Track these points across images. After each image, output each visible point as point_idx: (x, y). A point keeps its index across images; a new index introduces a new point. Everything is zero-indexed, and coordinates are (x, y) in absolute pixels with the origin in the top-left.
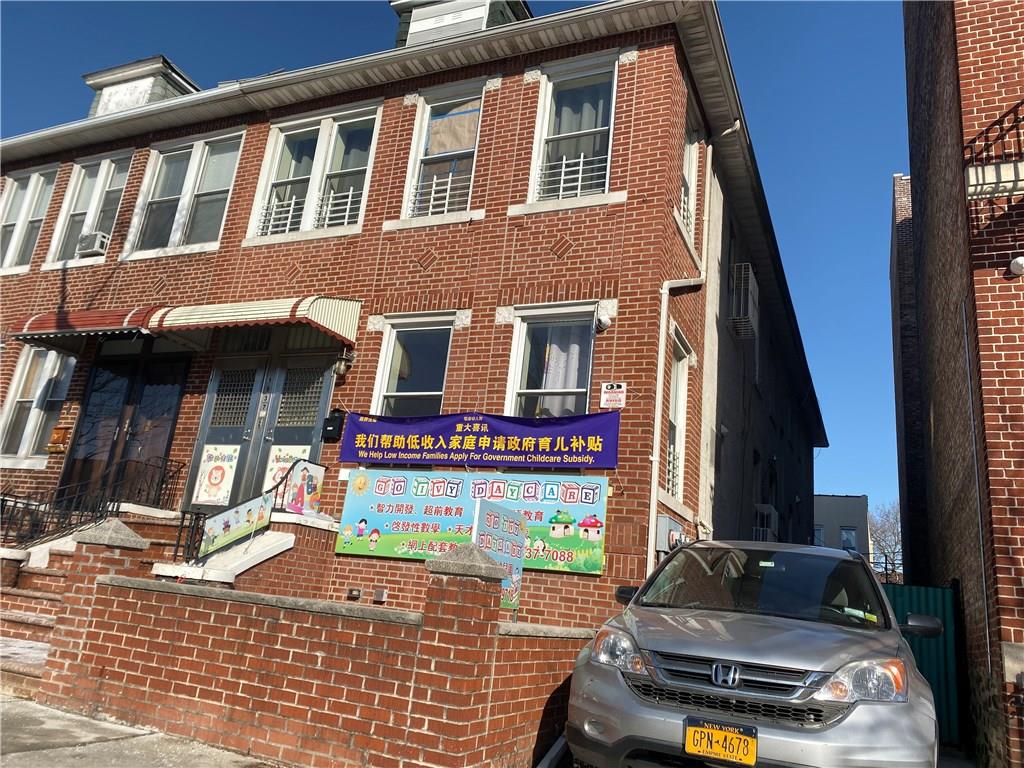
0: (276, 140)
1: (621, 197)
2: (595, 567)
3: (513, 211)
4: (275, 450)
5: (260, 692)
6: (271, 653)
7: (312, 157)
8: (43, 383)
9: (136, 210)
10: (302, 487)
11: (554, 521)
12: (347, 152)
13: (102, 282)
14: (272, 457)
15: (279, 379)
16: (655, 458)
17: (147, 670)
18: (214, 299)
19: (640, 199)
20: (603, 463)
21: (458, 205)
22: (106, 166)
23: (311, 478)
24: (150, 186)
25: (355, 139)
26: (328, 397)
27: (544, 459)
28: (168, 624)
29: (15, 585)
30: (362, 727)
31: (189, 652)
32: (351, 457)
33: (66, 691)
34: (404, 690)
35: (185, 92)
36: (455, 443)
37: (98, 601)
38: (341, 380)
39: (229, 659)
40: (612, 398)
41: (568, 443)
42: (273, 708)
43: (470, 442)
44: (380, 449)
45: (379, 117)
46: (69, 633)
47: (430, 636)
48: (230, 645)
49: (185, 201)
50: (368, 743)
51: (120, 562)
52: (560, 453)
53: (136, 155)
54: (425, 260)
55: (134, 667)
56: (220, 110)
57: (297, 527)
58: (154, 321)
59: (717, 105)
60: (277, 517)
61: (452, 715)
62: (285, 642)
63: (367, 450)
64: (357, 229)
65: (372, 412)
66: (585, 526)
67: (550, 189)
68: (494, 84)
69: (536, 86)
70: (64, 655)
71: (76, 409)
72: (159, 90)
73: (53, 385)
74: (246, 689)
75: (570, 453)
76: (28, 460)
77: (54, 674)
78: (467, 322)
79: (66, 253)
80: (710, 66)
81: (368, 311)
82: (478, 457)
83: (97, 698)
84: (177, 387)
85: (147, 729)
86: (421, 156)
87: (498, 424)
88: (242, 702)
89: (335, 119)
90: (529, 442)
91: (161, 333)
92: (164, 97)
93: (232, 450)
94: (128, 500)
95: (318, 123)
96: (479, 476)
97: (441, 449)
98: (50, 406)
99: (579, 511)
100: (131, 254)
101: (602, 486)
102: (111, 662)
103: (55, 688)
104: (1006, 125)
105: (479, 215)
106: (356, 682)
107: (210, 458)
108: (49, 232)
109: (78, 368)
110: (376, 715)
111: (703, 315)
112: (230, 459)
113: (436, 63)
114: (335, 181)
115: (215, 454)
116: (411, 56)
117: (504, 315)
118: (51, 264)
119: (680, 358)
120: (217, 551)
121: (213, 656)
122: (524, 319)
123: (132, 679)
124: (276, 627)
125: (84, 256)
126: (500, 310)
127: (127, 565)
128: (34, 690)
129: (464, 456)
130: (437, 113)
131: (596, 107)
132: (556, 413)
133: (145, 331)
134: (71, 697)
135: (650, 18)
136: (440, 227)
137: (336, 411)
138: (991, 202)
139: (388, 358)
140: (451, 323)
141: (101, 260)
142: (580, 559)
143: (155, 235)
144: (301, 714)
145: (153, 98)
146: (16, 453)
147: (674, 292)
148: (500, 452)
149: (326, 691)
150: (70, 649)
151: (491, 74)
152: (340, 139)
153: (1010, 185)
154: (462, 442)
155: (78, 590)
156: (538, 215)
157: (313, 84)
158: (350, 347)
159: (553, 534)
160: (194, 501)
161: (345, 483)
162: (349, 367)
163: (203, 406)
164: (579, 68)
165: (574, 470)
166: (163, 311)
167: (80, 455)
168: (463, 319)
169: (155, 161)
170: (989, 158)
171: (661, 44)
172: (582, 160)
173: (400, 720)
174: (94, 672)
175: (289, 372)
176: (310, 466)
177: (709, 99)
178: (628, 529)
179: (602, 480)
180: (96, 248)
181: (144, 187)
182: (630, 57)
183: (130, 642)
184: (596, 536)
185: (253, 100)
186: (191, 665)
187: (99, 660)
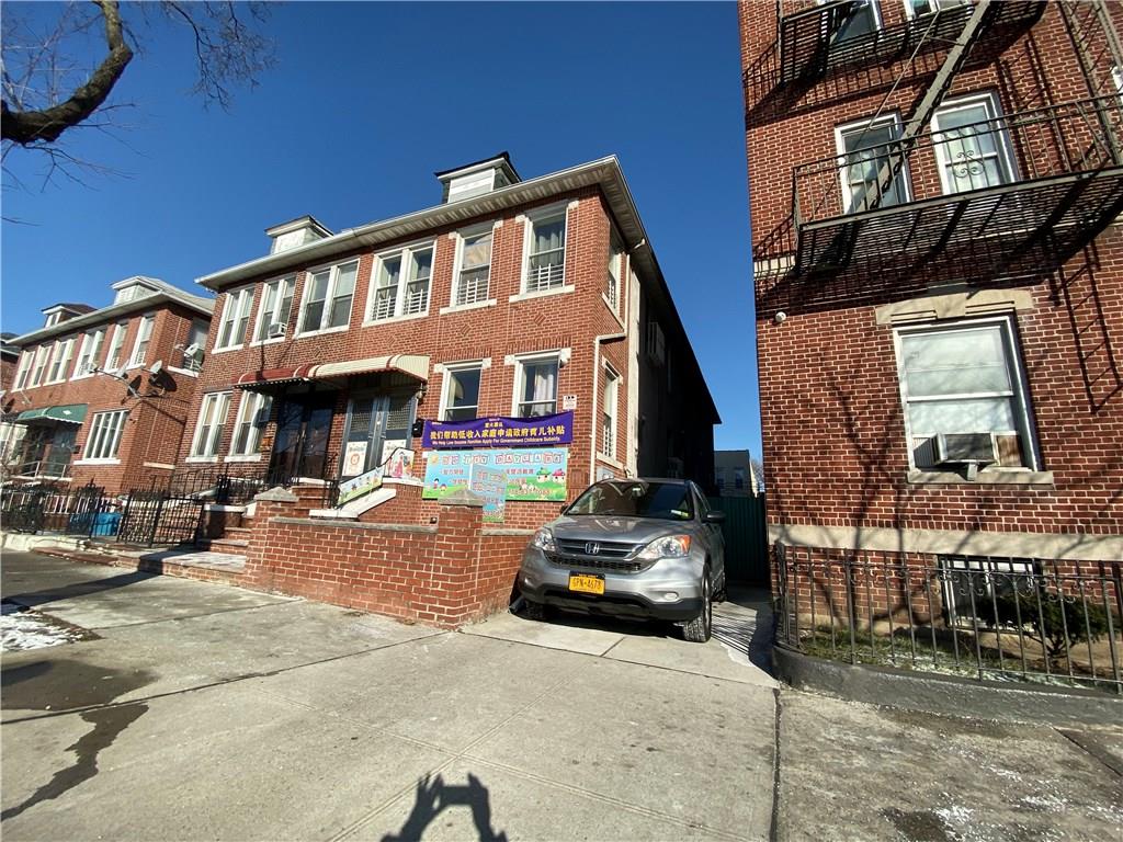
0: (377, 262)
1: (571, 288)
2: (562, 497)
3: (513, 299)
4: (386, 443)
5: (355, 575)
6: (360, 553)
7: (399, 271)
8: (255, 412)
9: (301, 309)
10: (400, 463)
11: (539, 473)
12: (420, 268)
13: (285, 352)
14: (385, 447)
15: (386, 403)
16: (593, 436)
17: (297, 567)
18: (348, 358)
19: (581, 289)
20: (565, 440)
21: (481, 297)
22: (282, 283)
23: (406, 458)
24: (308, 296)
25: (423, 260)
26: (415, 412)
27: (534, 440)
28: (307, 541)
29: (240, 526)
30: (407, 589)
31: (318, 556)
32: (428, 445)
33: (256, 580)
34: (428, 568)
35: (324, 236)
36: (485, 434)
37: (270, 532)
38: (421, 402)
39: (338, 558)
40: (569, 404)
41: (546, 430)
42: (361, 582)
43: (493, 433)
44: (444, 440)
45: (435, 247)
46: (255, 550)
47: (441, 539)
48: (339, 551)
49: (328, 303)
50: (412, 598)
51: (282, 510)
52: (542, 436)
53: (299, 275)
54: (464, 330)
55: (290, 566)
56: (343, 246)
57: (398, 486)
58: (311, 374)
59: (630, 231)
60: (386, 480)
61: (453, 579)
62: (367, 547)
63: (437, 440)
64: (426, 314)
65: (439, 419)
66: (556, 475)
67: (533, 286)
68: (499, 224)
69: (523, 224)
70: (254, 562)
71: (274, 426)
72: (309, 236)
73: (261, 413)
74: (348, 573)
75: (548, 436)
76: (251, 456)
77: (249, 572)
78: (489, 365)
79: (263, 337)
80: (623, 207)
81: (434, 361)
82: (497, 441)
83: (272, 583)
84: (330, 411)
85: (298, 598)
86: (460, 269)
87: (508, 423)
88: (346, 580)
89: (411, 249)
90: (525, 431)
91: (316, 381)
92: (313, 240)
93: (363, 445)
94: (304, 476)
95: (401, 252)
96: (499, 451)
97: (478, 438)
98: (261, 425)
99: (552, 468)
100: (299, 334)
101: (564, 453)
102: (278, 564)
103: (250, 579)
104: (775, 236)
105: (493, 302)
106: (404, 565)
107: (351, 449)
108: (253, 324)
109: (274, 402)
110: (414, 582)
111: (627, 354)
112: (362, 449)
113: (465, 213)
114: (413, 286)
115: (354, 447)
116: (449, 210)
117: (509, 360)
118: (255, 343)
119: (613, 379)
120: (349, 501)
121: (330, 557)
122: (521, 361)
123: (290, 572)
124: (362, 540)
125: (273, 337)
126: (507, 357)
127: (286, 511)
128: (240, 581)
129: (490, 441)
130: (469, 243)
131: (558, 236)
132: (542, 414)
133: (306, 379)
134: (259, 583)
135: (584, 180)
136: (472, 310)
137: (418, 419)
138: (766, 282)
139: (448, 388)
140: (480, 366)
141: (282, 339)
142: (554, 493)
143: (313, 322)
144: (377, 585)
145: (305, 242)
146: (243, 452)
147: (602, 342)
148: (510, 438)
149: (388, 572)
150: (257, 558)
151: (497, 219)
152: (415, 262)
153: (776, 272)
154: (490, 433)
155: (259, 526)
156: (526, 301)
157: (396, 229)
158: (425, 383)
159: (539, 481)
160: (343, 474)
161: (426, 460)
162: (424, 394)
163: (345, 421)
164: (546, 213)
165: (550, 445)
166: (315, 367)
167: (279, 451)
168: (487, 363)
169: (309, 278)
170: (766, 256)
171: (591, 196)
172: (549, 268)
173: (427, 584)
174: (269, 570)
175: (392, 398)
176: (405, 451)
177: (625, 227)
178: (579, 475)
179: (565, 449)
180: (279, 332)
181: (304, 295)
182: (574, 204)
183: (287, 552)
184: (562, 480)
185: (362, 240)
186: (319, 563)
187: (272, 563)
